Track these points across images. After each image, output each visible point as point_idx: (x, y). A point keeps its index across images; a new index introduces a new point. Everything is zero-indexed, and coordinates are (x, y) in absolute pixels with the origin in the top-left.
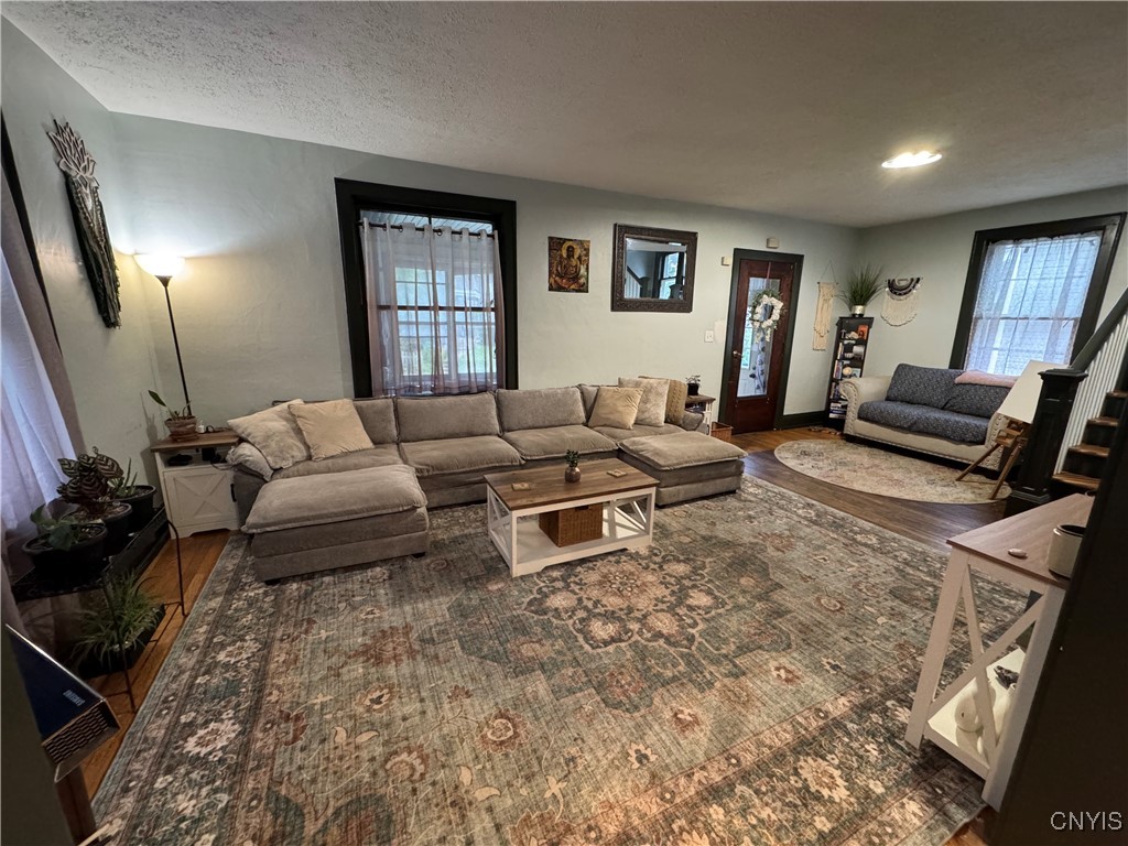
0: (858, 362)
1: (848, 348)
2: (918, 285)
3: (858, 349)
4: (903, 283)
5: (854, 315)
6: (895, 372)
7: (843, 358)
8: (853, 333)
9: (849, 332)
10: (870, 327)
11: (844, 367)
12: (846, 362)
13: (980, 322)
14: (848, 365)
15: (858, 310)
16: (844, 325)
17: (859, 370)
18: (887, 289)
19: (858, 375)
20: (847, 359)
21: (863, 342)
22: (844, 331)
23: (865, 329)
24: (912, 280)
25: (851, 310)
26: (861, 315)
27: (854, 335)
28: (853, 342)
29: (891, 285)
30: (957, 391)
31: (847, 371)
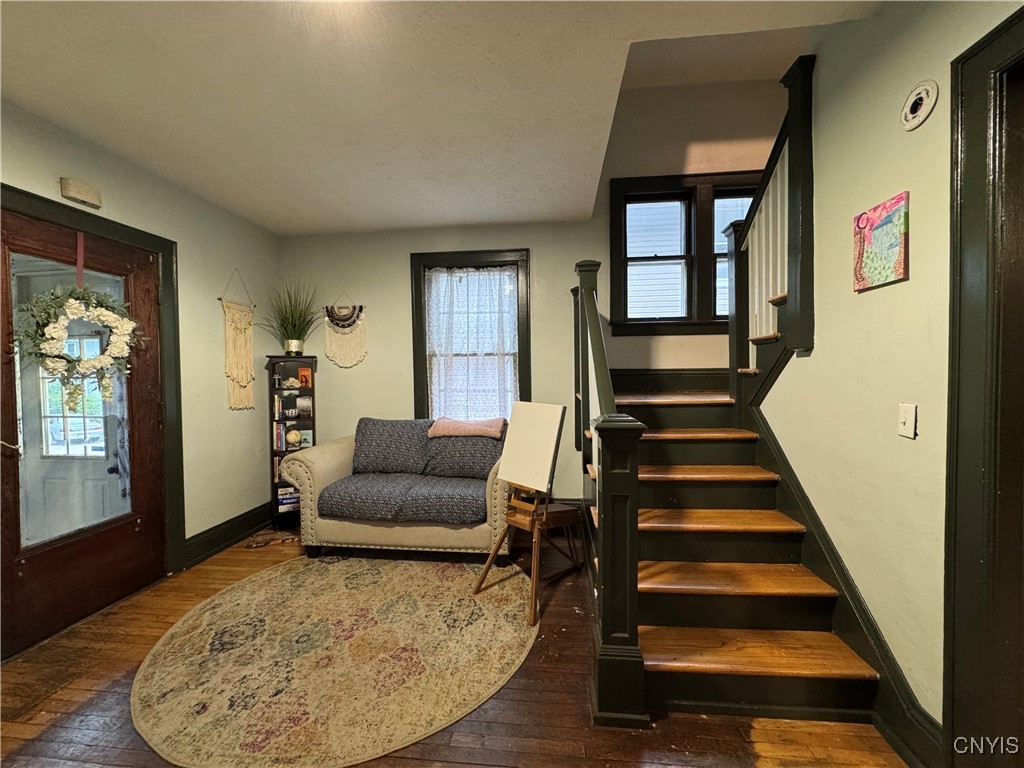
0: (306, 421)
1: (289, 403)
2: (362, 315)
3: (303, 403)
4: (345, 312)
5: (288, 353)
6: (357, 431)
7: (284, 419)
8: (292, 380)
9: (286, 379)
10: (314, 370)
11: (288, 430)
12: (289, 423)
13: (434, 360)
14: (294, 427)
15: (294, 345)
16: (278, 368)
17: (311, 431)
18: (327, 319)
19: (310, 439)
20: (290, 419)
21: (308, 391)
22: (277, 377)
23: (307, 373)
24: (354, 308)
25: (283, 345)
26: (299, 354)
27: (292, 382)
28: (296, 392)
29: (330, 313)
30: (433, 447)
31: (293, 436)
